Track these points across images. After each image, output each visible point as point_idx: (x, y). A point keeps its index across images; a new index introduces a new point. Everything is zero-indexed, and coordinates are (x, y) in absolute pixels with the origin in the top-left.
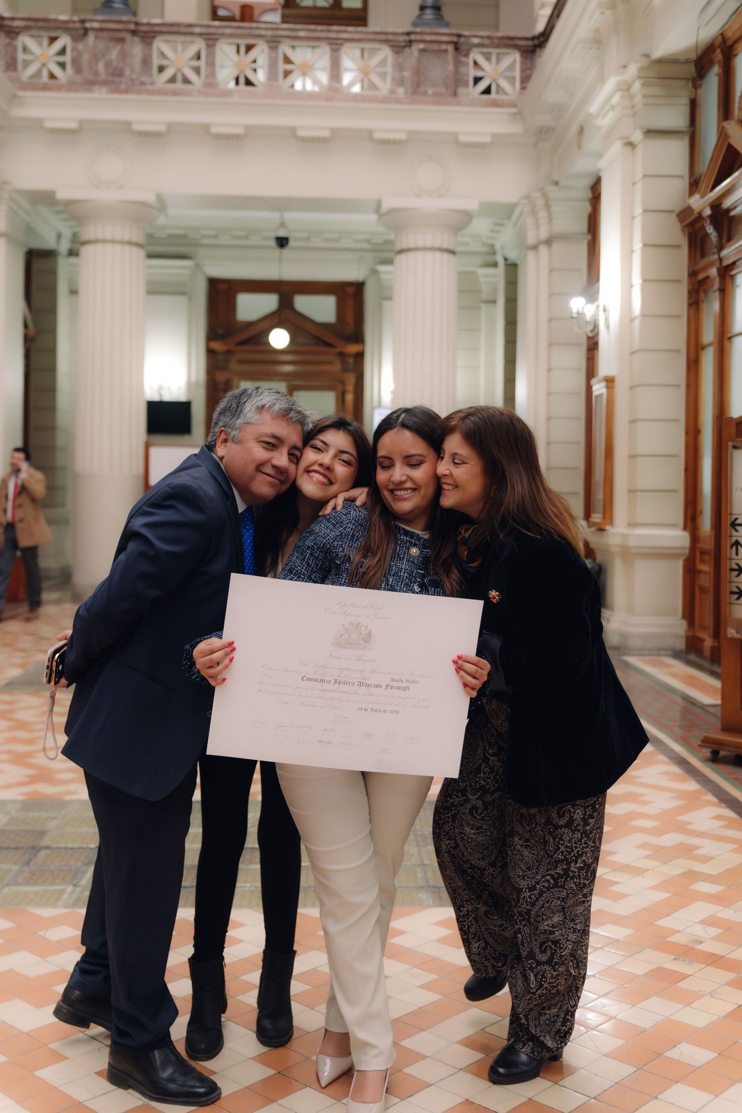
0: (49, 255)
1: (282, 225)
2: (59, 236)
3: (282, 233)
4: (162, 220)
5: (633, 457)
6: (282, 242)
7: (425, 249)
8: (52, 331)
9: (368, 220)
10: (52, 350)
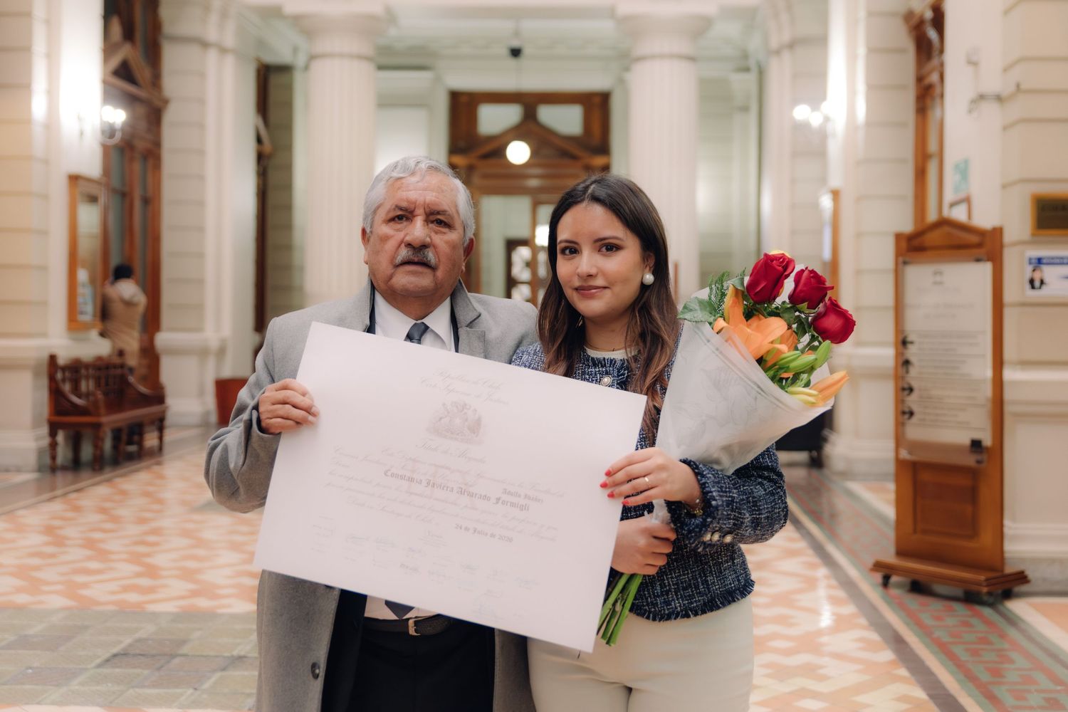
0: (285, 69)
1: (517, 34)
2: (295, 50)
3: (515, 44)
4: (393, 32)
5: (858, 272)
6: (516, 53)
7: (662, 56)
8: (288, 148)
9: (605, 27)
10: (288, 168)
